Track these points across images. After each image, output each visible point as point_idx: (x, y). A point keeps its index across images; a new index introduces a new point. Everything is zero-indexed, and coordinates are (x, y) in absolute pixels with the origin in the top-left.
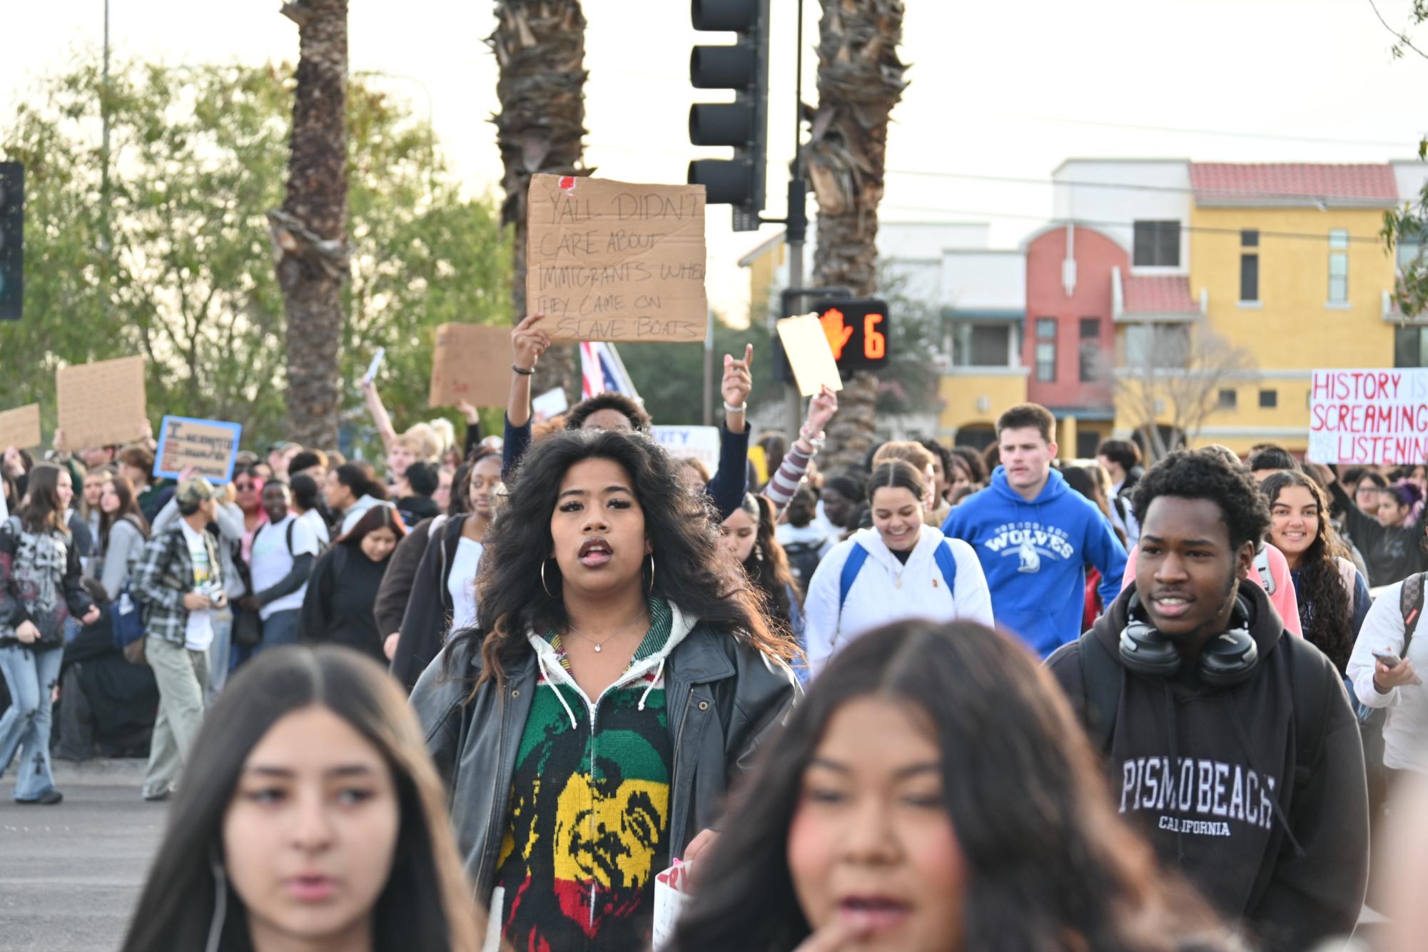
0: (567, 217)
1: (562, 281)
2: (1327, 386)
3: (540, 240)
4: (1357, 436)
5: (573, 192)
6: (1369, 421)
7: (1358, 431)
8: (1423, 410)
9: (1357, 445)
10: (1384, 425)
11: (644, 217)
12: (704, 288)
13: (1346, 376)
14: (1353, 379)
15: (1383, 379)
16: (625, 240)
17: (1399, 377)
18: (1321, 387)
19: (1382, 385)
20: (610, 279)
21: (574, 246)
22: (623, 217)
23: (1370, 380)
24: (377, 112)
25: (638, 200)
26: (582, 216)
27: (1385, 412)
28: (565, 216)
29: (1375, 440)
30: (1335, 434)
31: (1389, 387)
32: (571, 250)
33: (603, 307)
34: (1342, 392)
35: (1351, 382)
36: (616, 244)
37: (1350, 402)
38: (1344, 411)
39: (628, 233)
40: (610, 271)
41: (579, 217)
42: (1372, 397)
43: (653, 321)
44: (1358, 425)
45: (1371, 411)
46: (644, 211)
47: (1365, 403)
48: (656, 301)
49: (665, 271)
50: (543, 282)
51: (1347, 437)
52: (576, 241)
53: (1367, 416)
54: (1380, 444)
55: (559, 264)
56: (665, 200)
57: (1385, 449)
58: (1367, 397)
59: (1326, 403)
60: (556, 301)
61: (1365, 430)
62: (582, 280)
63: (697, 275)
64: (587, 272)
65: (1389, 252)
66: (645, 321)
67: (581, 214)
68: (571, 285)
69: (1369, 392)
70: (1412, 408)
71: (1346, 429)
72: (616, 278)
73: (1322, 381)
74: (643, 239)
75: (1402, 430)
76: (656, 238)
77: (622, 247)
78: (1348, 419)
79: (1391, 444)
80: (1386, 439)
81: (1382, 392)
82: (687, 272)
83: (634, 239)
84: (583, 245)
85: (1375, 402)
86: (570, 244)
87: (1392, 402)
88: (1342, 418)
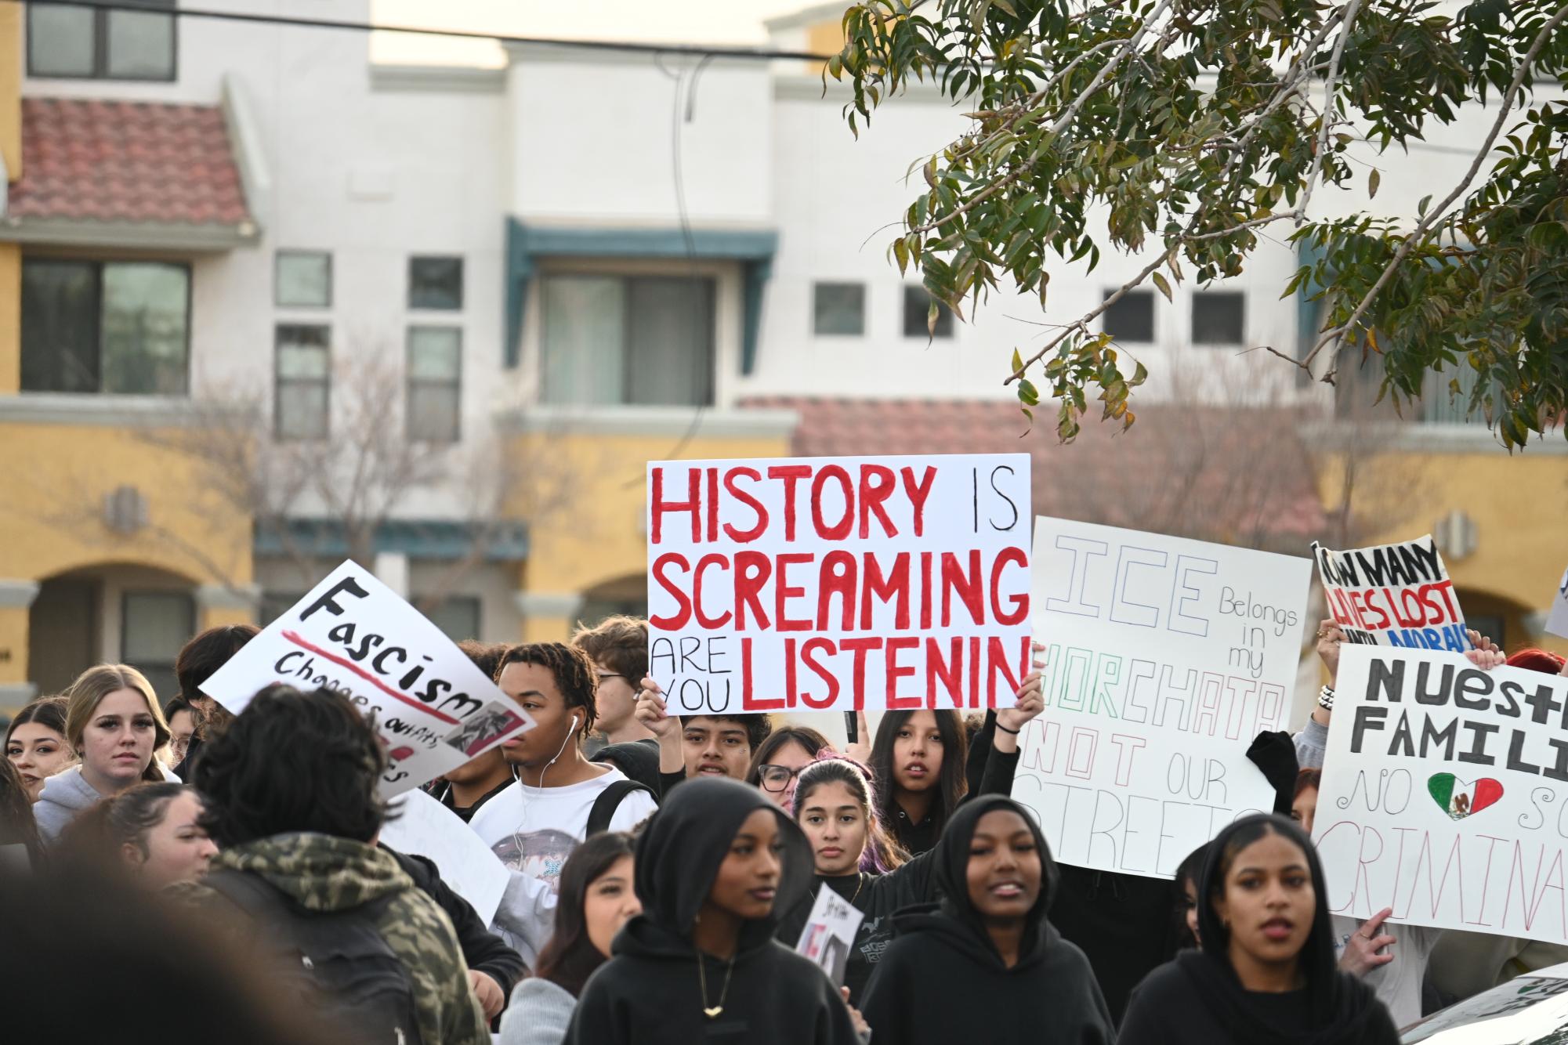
2: (693, 505)
4: (801, 638)
6: (836, 599)
7: (803, 625)
8: (1012, 564)
9: (800, 664)
10: (884, 612)
13: (755, 475)
14: (780, 483)
15: (875, 481)
17: (930, 474)
18: (675, 507)
19: (873, 499)
23: (832, 487)
27: (886, 572)
29: (860, 647)
30: (730, 638)
31: (898, 505)
34: (746, 519)
35: (771, 493)
37: (771, 544)
38: (752, 572)
42: (841, 532)
44: (802, 608)
45: (839, 569)
47: (822, 548)
51: (769, 645)
53: (828, 583)
54: (875, 660)
57: (894, 672)
58: (823, 532)
59: (694, 554)
61: (823, 624)
65: (859, 118)
69: (831, 520)
70: (975, 556)
71: (763, 622)
73: (676, 490)
75: (946, 621)
78: (767, 595)
79: (913, 658)
80: (895, 644)
81: (873, 519)
85: (852, 544)
87: (907, 541)
88: (746, 590)
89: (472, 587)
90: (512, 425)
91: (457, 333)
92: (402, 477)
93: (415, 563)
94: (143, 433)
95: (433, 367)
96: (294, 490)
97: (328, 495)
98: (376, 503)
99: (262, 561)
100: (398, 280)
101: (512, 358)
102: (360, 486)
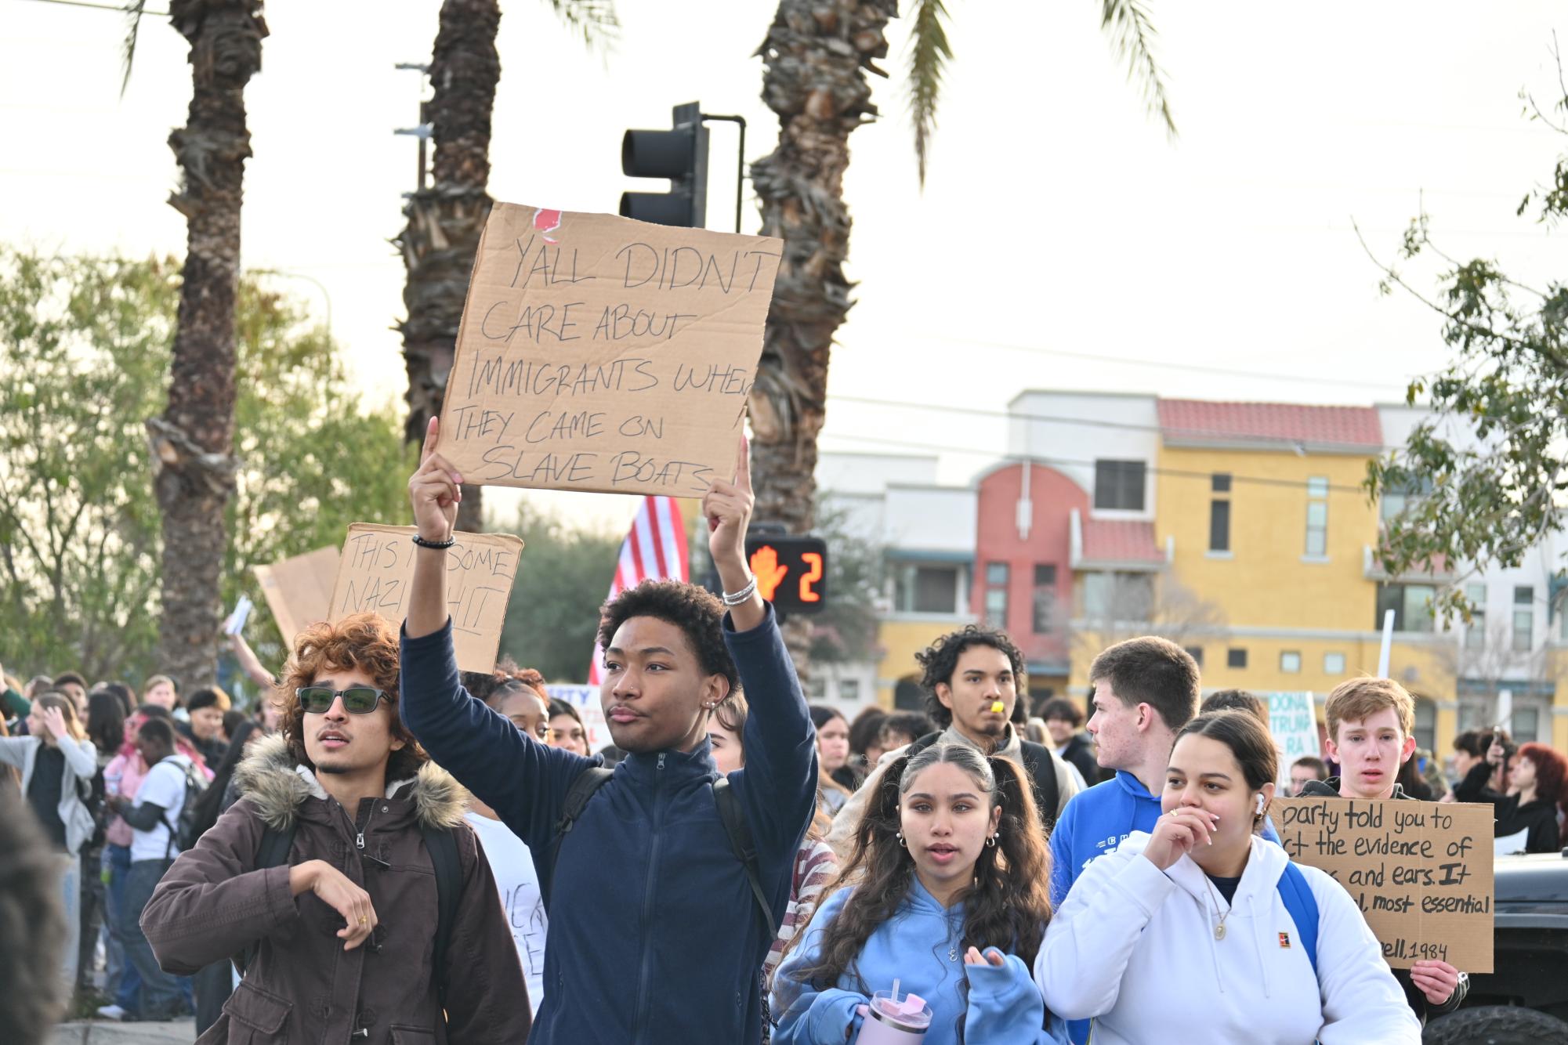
0: (538, 277)
1: (507, 383)
5: (552, 235)
11: (666, 285)
16: (627, 321)
20: (589, 385)
21: (541, 327)
22: (630, 283)
24: (270, 314)
26: (563, 278)
28: (535, 276)
32: (534, 331)
33: (565, 432)
36: (611, 327)
39: (634, 311)
40: (591, 373)
41: (557, 277)
43: (645, 458)
46: (668, 276)
48: (656, 426)
49: (684, 377)
50: (475, 382)
52: (545, 317)
55: (512, 355)
60: (492, 416)
62: (541, 383)
64: (553, 372)
65: (1372, 504)
66: (630, 458)
67: (562, 274)
68: (522, 391)
72: (599, 384)
74: (658, 323)
76: (679, 323)
77: (620, 333)
82: (719, 379)
83: (644, 320)
84: (554, 325)
86: (534, 322)
89: (1535, 703)
90: (1548, 645)
91: (1531, 614)
92: (1506, 663)
93: (1514, 695)
94: (1414, 646)
95: (1522, 624)
96: (1467, 667)
97: (1479, 668)
98: (1496, 673)
99: (1460, 693)
100: (1510, 594)
101: (1551, 621)
102: (1490, 667)
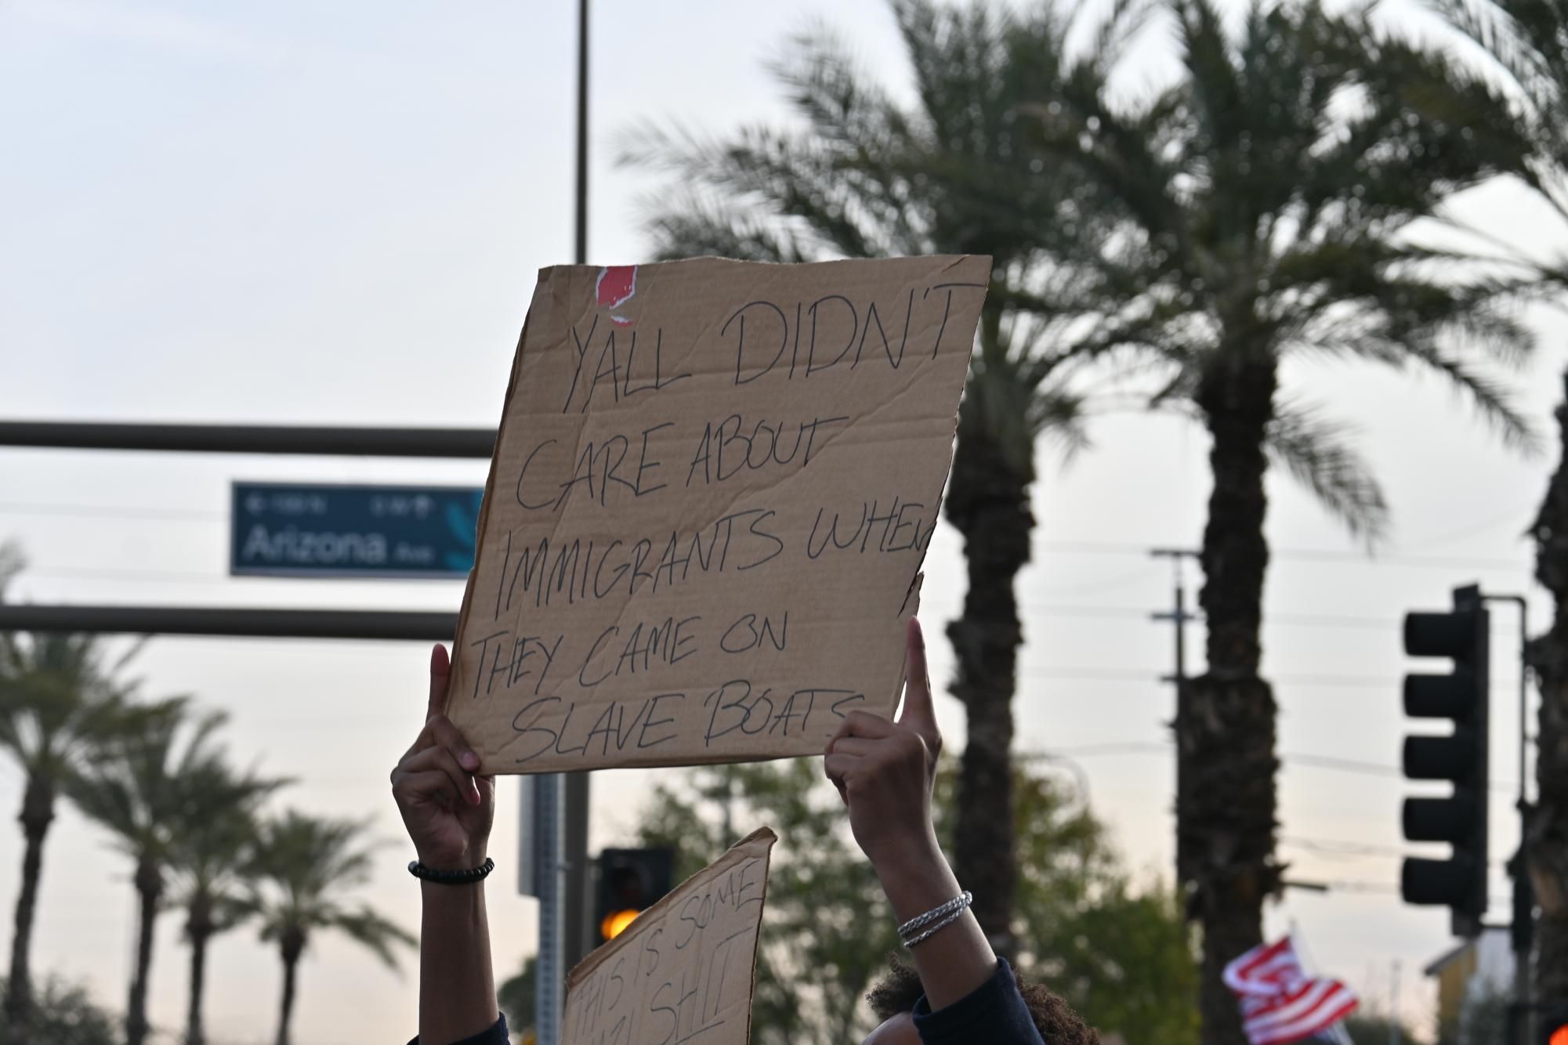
0: (604, 389)
1: (555, 585)
3: (521, 462)
5: (624, 311)
11: (800, 370)
12: (917, 580)
16: (740, 444)
20: (678, 569)
21: (608, 476)
22: (744, 375)
24: (1039, 798)
25: (792, 320)
26: (641, 383)
28: (600, 388)
32: (597, 486)
33: (640, 658)
36: (713, 460)
39: (750, 425)
40: (683, 547)
41: (632, 385)
43: (757, 690)
46: (803, 352)
48: (777, 629)
49: (823, 531)
50: (506, 589)
52: (614, 458)
55: (563, 533)
56: (863, 310)
60: (530, 646)
62: (607, 577)
63: (905, 536)
64: (626, 553)
66: (734, 693)
67: (640, 377)
68: (576, 596)
72: (694, 565)
74: (787, 439)
76: (821, 434)
77: (727, 467)
82: (879, 527)
83: (765, 438)
84: (627, 470)
86: (598, 469)
